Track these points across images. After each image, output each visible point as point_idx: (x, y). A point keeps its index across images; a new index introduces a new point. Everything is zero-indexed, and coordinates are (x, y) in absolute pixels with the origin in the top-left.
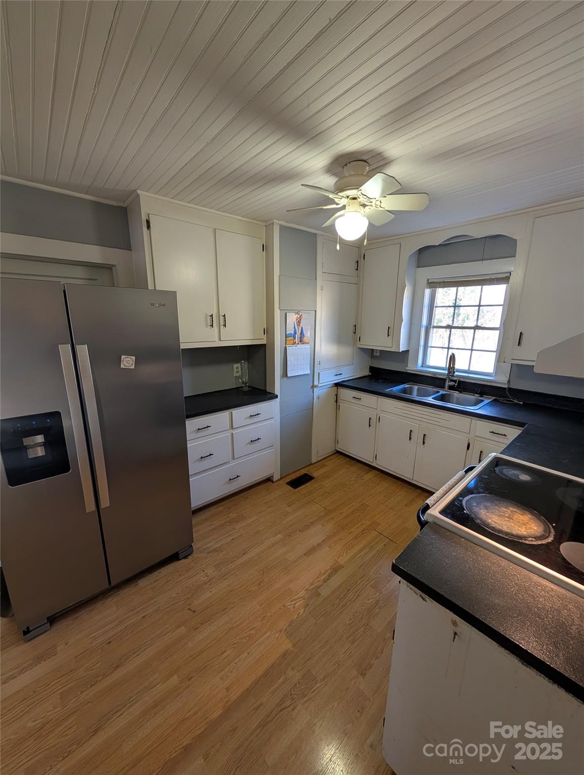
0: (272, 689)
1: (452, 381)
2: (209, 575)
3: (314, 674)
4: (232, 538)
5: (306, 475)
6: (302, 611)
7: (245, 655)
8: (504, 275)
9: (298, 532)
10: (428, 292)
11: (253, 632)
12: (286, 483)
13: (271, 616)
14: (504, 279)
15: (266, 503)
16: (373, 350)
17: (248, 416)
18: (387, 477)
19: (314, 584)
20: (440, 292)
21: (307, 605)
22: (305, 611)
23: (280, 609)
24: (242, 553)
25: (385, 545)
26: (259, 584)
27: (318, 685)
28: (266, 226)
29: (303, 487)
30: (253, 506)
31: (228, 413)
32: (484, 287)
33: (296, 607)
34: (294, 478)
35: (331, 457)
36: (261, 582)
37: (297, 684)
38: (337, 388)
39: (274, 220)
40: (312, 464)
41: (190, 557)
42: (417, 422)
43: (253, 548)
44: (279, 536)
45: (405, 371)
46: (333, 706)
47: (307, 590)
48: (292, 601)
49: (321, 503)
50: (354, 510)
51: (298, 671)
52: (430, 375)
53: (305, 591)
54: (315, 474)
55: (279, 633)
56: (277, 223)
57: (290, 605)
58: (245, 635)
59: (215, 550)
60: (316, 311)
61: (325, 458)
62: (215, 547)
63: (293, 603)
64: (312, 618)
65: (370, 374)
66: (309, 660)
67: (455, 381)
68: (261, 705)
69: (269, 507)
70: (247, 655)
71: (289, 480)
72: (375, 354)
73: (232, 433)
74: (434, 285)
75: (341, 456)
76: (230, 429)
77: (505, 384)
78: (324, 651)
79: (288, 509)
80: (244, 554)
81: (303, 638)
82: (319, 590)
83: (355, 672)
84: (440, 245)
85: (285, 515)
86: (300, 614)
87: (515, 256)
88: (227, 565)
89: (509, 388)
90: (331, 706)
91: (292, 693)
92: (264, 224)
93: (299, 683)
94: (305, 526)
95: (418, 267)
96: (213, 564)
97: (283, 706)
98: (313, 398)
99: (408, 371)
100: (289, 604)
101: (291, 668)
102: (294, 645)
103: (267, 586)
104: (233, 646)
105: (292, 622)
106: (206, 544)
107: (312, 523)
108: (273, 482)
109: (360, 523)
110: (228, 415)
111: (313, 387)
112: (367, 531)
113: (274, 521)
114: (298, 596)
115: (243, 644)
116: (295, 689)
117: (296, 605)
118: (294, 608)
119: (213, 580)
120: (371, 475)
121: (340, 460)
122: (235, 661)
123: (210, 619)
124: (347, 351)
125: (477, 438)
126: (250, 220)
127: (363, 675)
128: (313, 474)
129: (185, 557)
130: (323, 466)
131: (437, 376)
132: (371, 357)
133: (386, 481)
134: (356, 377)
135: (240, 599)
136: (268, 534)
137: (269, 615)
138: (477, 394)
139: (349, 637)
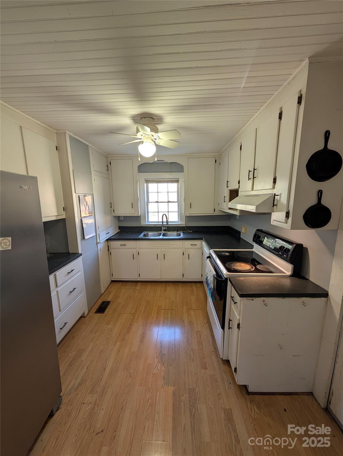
0: (183, 413)
1: (164, 227)
2: (90, 402)
3: (191, 387)
4: (86, 367)
5: (103, 302)
6: (163, 368)
7: (157, 416)
8: (176, 180)
9: (127, 334)
10: (145, 184)
11: (150, 401)
12: (95, 313)
13: (151, 385)
14: (177, 181)
15: (91, 332)
16: (119, 217)
17: (66, 274)
18: (147, 283)
19: (157, 352)
20: (150, 185)
21: (163, 364)
22: (165, 367)
23: (153, 377)
24: (102, 370)
25: (171, 313)
26: (130, 376)
27: (197, 390)
28: (56, 133)
29: (107, 309)
30: (83, 339)
31: (53, 275)
32: (168, 184)
33: (159, 369)
34: (97, 307)
35: (110, 286)
36: (130, 375)
37: (190, 399)
38: (108, 242)
39: (67, 131)
40: (103, 294)
41: (62, 406)
42: (159, 249)
43: (108, 362)
44: (118, 343)
45: (140, 226)
46: (208, 391)
47: (157, 357)
48: (155, 369)
49: (126, 312)
50: (145, 306)
51: (185, 394)
52: (153, 226)
53: (156, 358)
54: (109, 299)
55: (163, 388)
56: (68, 134)
57: (156, 371)
58: (147, 407)
59: (80, 384)
60: (93, 194)
61: (107, 288)
62: (77, 382)
63: (156, 369)
64: (170, 367)
65: (120, 230)
66: (185, 385)
67: (165, 227)
68: (185, 426)
69: (95, 333)
70: (157, 415)
71: (95, 311)
72: (121, 219)
73: (57, 291)
74: (148, 181)
75: (116, 283)
76: (55, 288)
77: (184, 225)
78: (187, 375)
79: (109, 326)
80: (105, 369)
81: (174, 379)
82: (162, 353)
83: (203, 370)
84: (152, 163)
85: (111, 331)
86: (164, 371)
87: (183, 172)
88: (99, 385)
89: (186, 226)
90: (208, 392)
91: (191, 405)
92: (55, 131)
93: (190, 398)
94: (128, 329)
95: (139, 172)
96: (88, 393)
97: (193, 414)
98: (98, 251)
99: (142, 226)
100: (154, 372)
101: (182, 396)
102: (174, 386)
103: (136, 373)
104: (146, 419)
105: (164, 378)
106: (68, 387)
107: (130, 325)
108: (85, 317)
109: (153, 311)
110: (53, 278)
111: (97, 243)
112: (159, 312)
113: (107, 338)
114: (156, 363)
115: (150, 412)
116: (191, 402)
117: (159, 368)
118: (159, 370)
119: (97, 401)
120: (139, 286)
121: (117, 286)
122: (155, 424)
123: (118, 423)
124: (109, 218)
125: (186, 249)
126: (46, 126)
127: (206, 368)
128: (107, 299)
129: (58, 409)
130: (110, 293)
131: (157, 226)
132: (119, 221)
133: (148, 286)
134: (115, 233)
135: (126, 394)
136: (110, 348)
137: (150, 386)
138: (175, 231)
139: (190, 360)
